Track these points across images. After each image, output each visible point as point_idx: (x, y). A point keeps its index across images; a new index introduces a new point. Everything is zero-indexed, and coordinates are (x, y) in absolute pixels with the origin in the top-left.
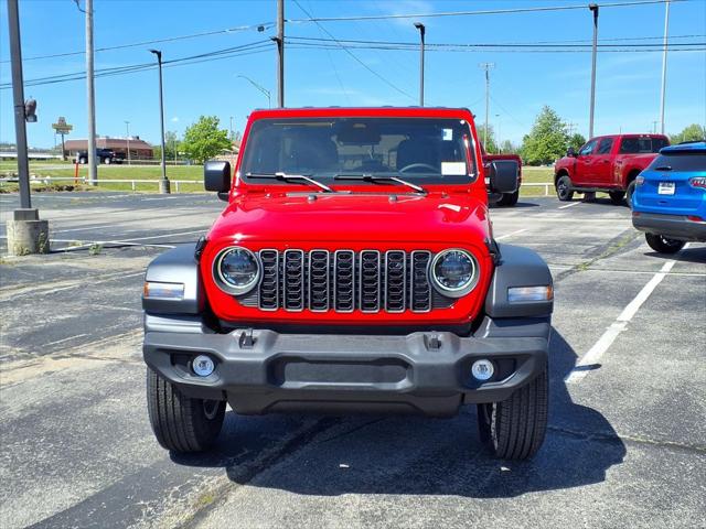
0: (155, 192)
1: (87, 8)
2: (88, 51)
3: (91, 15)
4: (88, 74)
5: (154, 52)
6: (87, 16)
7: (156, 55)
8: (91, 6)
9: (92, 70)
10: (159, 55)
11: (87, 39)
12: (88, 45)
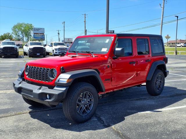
0: (173, 54)
1: (163, 7)
2: (162, 18)
3: (163, 8)
4: (161, 24)
5: (176, 16)
6: (162, 9)
7: (177, 17)
8: (164, 6)
9: (162, 23)
10: (178, 17)
11: (162, 15)
12: (162, 16)
